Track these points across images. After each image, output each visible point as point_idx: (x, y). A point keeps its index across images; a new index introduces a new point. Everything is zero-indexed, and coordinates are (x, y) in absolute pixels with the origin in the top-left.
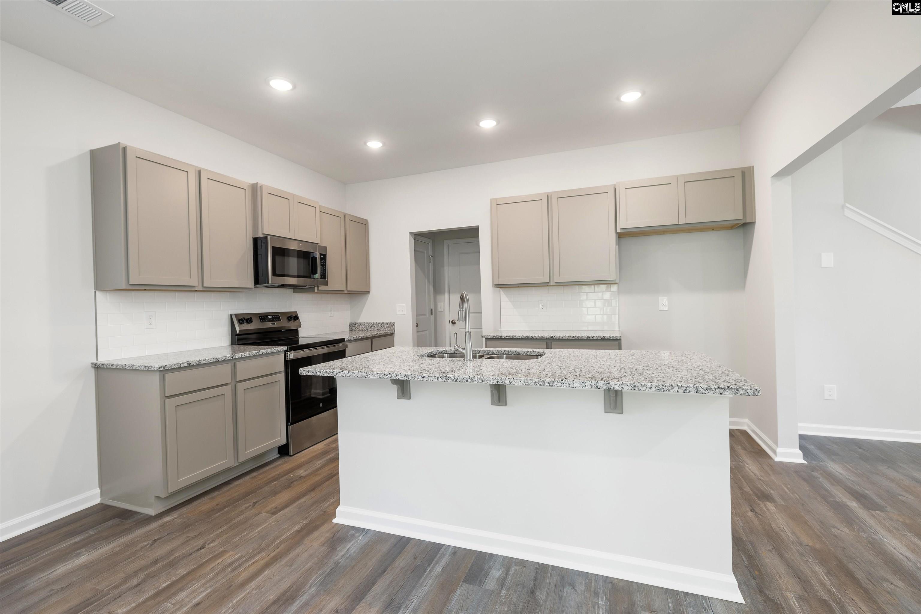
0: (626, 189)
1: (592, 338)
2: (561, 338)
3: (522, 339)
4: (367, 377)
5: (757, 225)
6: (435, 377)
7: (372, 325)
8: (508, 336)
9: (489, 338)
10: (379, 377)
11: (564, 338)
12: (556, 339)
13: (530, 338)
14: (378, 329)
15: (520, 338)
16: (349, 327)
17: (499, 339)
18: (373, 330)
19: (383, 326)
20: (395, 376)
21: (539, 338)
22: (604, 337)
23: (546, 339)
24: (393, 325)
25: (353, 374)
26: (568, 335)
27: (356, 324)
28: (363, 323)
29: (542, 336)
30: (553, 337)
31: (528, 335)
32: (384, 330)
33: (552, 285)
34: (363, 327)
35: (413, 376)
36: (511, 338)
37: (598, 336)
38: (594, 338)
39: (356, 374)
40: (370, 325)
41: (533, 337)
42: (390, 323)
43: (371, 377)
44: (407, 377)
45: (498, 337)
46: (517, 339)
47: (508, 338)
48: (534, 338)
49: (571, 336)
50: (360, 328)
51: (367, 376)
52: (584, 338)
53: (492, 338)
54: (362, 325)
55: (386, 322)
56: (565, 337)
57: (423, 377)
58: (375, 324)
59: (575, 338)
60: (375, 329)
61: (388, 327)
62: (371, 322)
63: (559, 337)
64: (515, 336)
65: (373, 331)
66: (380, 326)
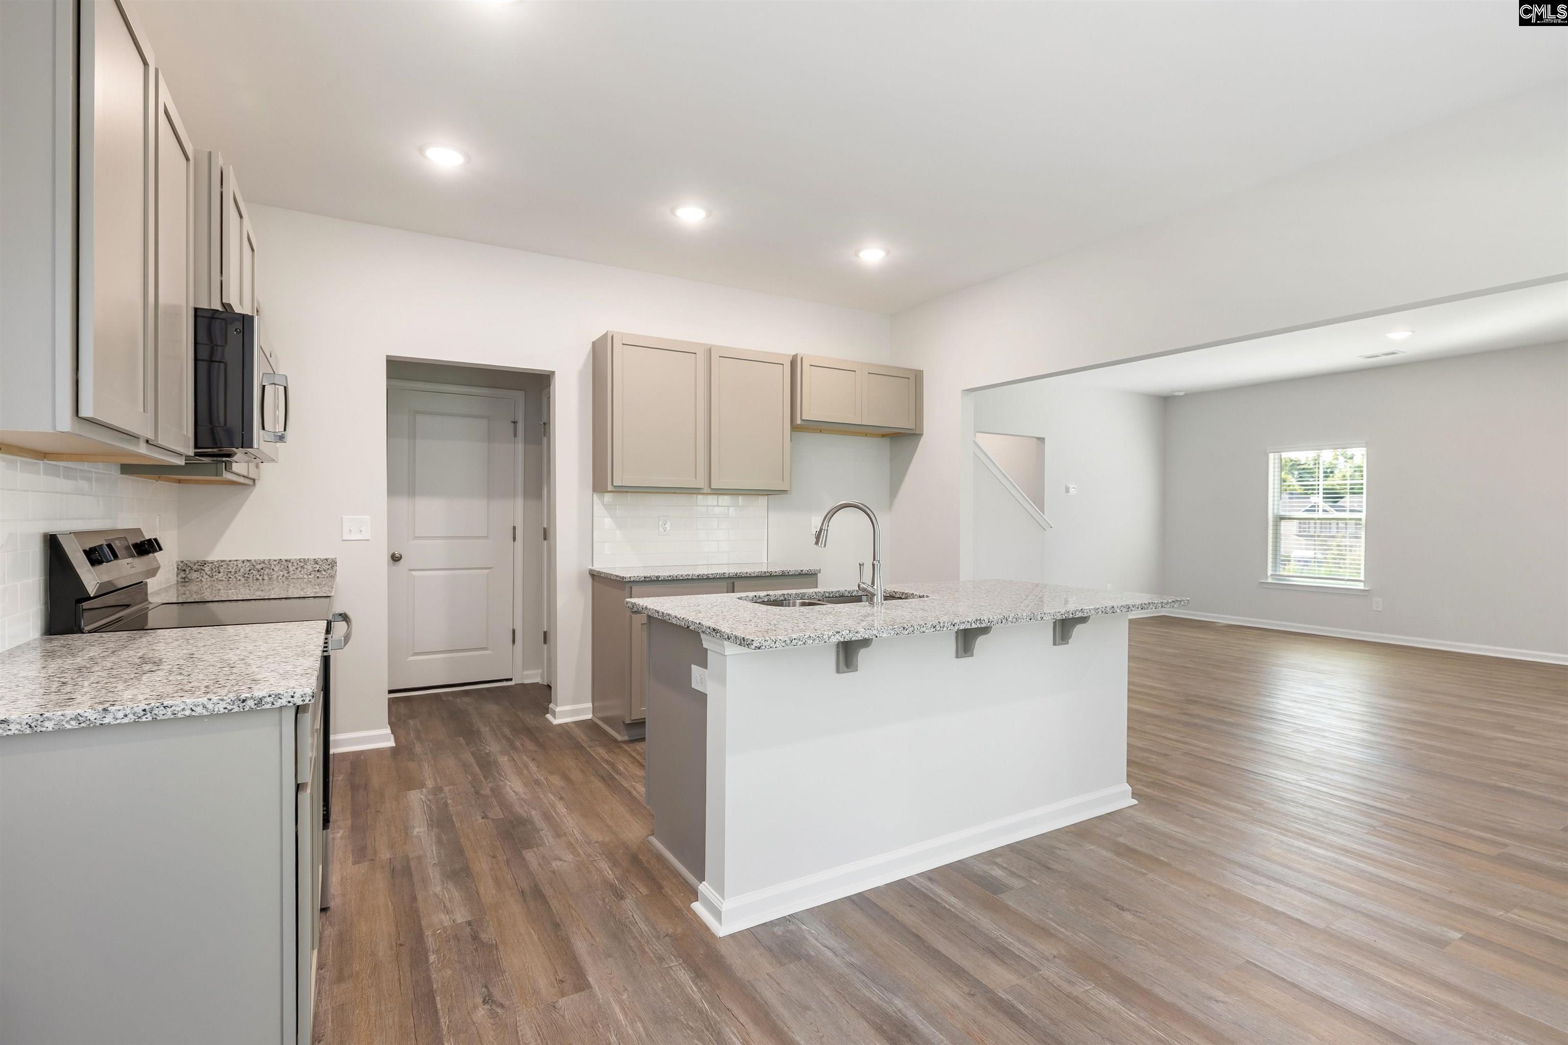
0: (811, 365)
1: (787, 574)
2: (748, 575)
3: (693, 579)
4: (878, 637)
5: (923, 439)
6: (968, 622)
7: (262, 565)
8: (670, 576)
9: (637, 581)
10: (896, 633)
11: (753, 575)
12: (742, 577)
13: (705, 577)
14: (286, 575)
15: (690, 577)
16: (178, 574)
17: (654, 581)
18: (266, 578)
19: (302, 567)
20: (919, 628)
21: (718, 577)
22: (801, 571)
23: (728, 577)
24: (331, 563)
25: (856, 635)
26: (758, 571)
27: (204, 563)
28: (230, 561)
29: (723, 572)
30: (738, 574)
31: (701, 573)
32: (306, 576)
33: (706, 492)
34: (233, 570)
35: (942, 625)
36: (675, 580)
37: (795, 570)
38: (790, 574)
39: (861, 633)
40: (259, 567)
41: (709, 575)
42: (327, 560)
43: (885, 635)
44: (934, 628)
45: (653, 578)
46: (685, 579)
47: (670, 579)
48: (711, 576)
49: (761, 572)
50: (220, 575)
51: (878, 635)
52: (777, 574)
53: (642, 581)
54: (228, 565)
55: (312, 557)
56: (754, 573)
57: (954, 625)
58: (275, 563)
59: (767, 575)
60: (275, 577)
61: (317, 569)
62: (262, 558)
63: (746, 573)
64: (682, 576)
65: (266, 582)
66: (291, 569)
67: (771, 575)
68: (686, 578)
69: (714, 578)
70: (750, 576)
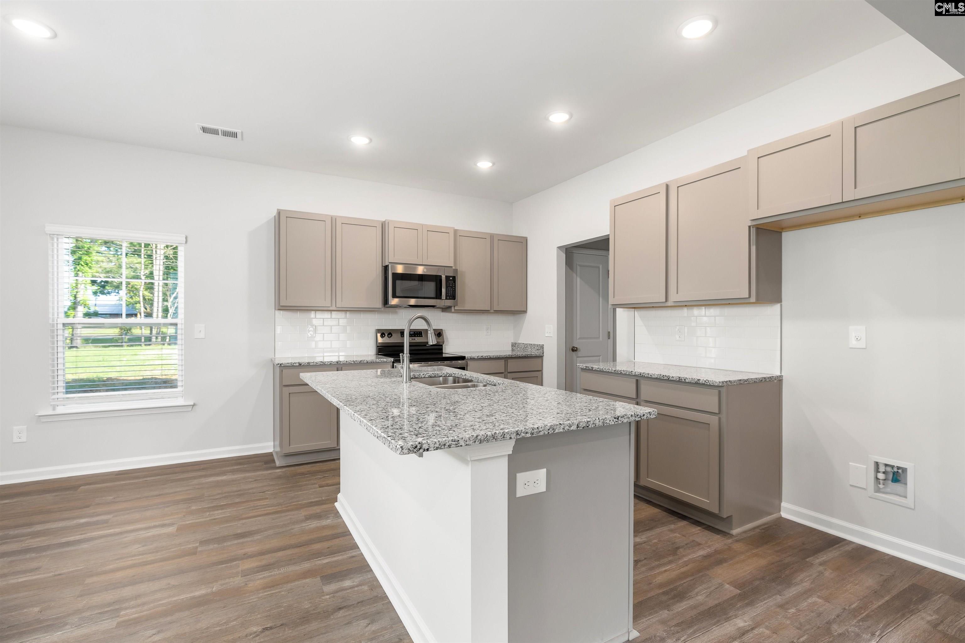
67: (668, 380)
68: (608, 371)
69: (625, 374)
70: (651, 377)
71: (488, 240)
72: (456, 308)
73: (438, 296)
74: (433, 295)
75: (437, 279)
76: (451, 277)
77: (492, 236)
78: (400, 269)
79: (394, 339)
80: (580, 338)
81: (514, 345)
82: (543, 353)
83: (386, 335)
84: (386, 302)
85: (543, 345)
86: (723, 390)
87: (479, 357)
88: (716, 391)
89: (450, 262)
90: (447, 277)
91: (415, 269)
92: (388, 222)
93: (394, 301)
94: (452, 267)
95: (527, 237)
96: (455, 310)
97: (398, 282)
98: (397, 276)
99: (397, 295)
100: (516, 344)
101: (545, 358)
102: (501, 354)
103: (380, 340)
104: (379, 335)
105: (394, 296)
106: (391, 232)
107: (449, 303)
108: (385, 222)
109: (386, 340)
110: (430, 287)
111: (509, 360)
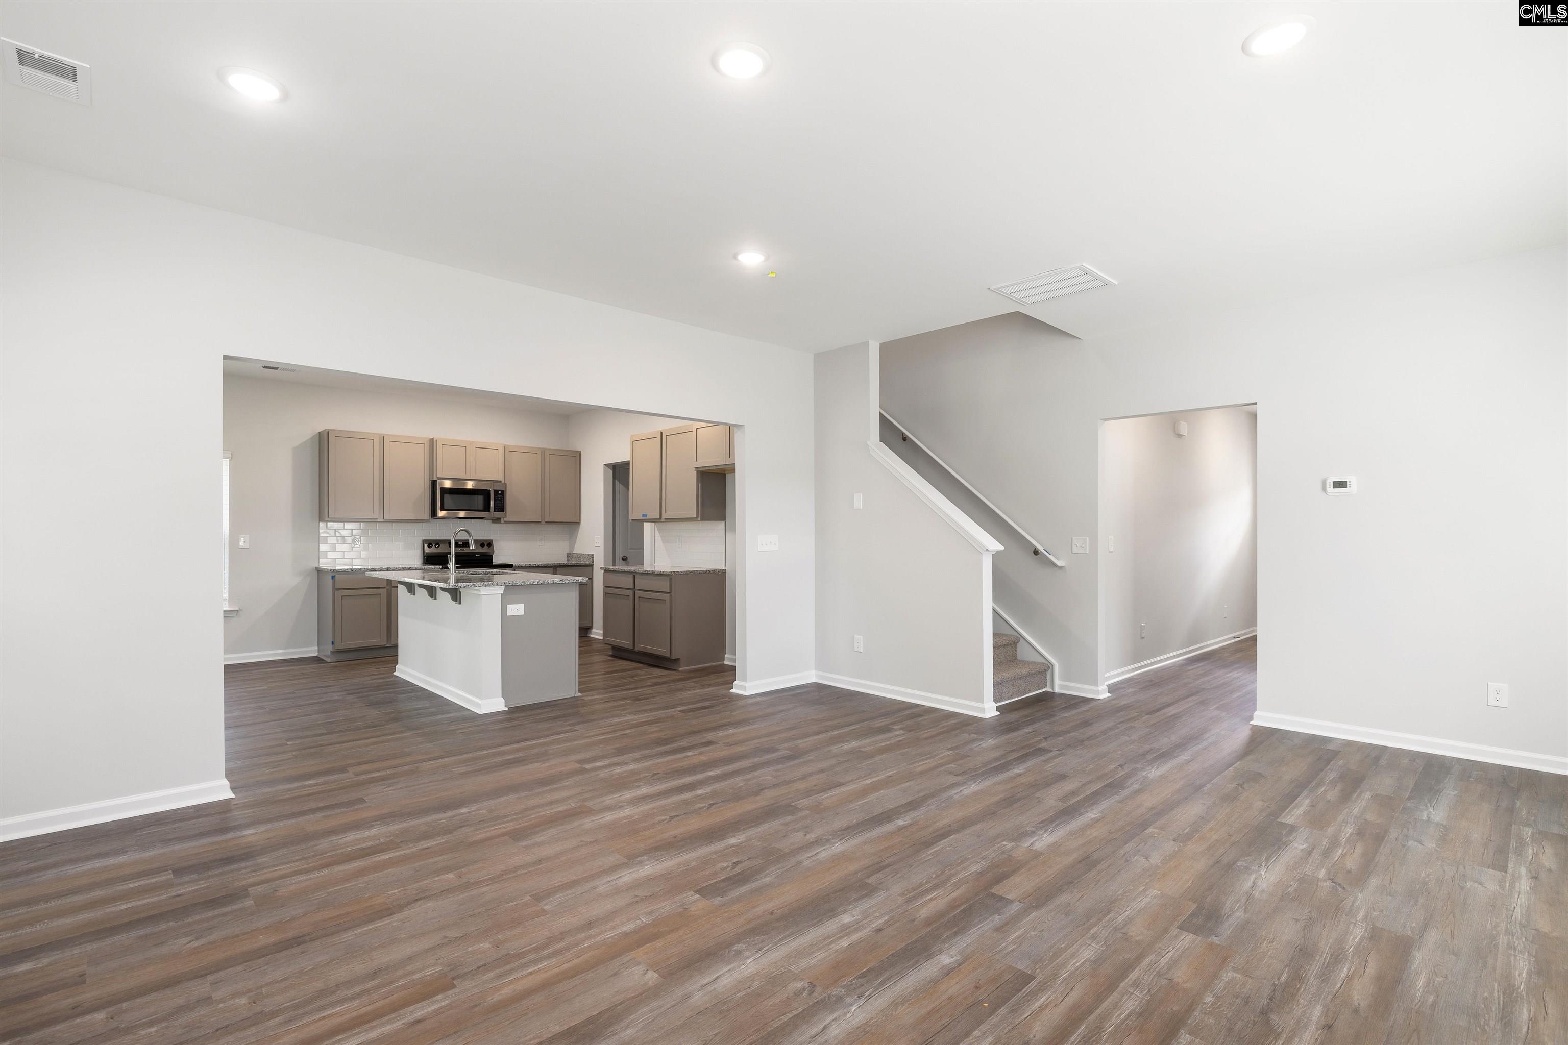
24: (592, 556)
58: (581, 555)
68: (618, 570)
71: (539, 454)
72: (506, 520)
73: (487, 508)
74: (481, 508)
75: (485, 493)
76: (500, 491)
77: (543, 451)
78: (448, 484)
79: (441, 550)
80: (631, 548)
81: (569, 555)
82: (593, 562)
83: (434, 545)
84: (434, 514)
85: (593, 554)
86: (673, 577)
87: (527, 566)
88: (668, 578)
89: (500, 478)
90: (496, 492)
91: (465, 484)
92: (436, 440)
93: (441, 514)
94: (501, 481)
95: (580, 452)
96: (504, 521)
97: (446, 496)
98: (444, 491)
99: (445, 508)
100: (570, 554)
101: (594, 566)
102: (549, 563)
103: (427, 550)
104: (426, 546)
105: (442, 509)
106: (440, 451)
107: (498, 515)
108: (433, 439)
109: (433, 550)
110: (480, 499)
111: (558, 569)
